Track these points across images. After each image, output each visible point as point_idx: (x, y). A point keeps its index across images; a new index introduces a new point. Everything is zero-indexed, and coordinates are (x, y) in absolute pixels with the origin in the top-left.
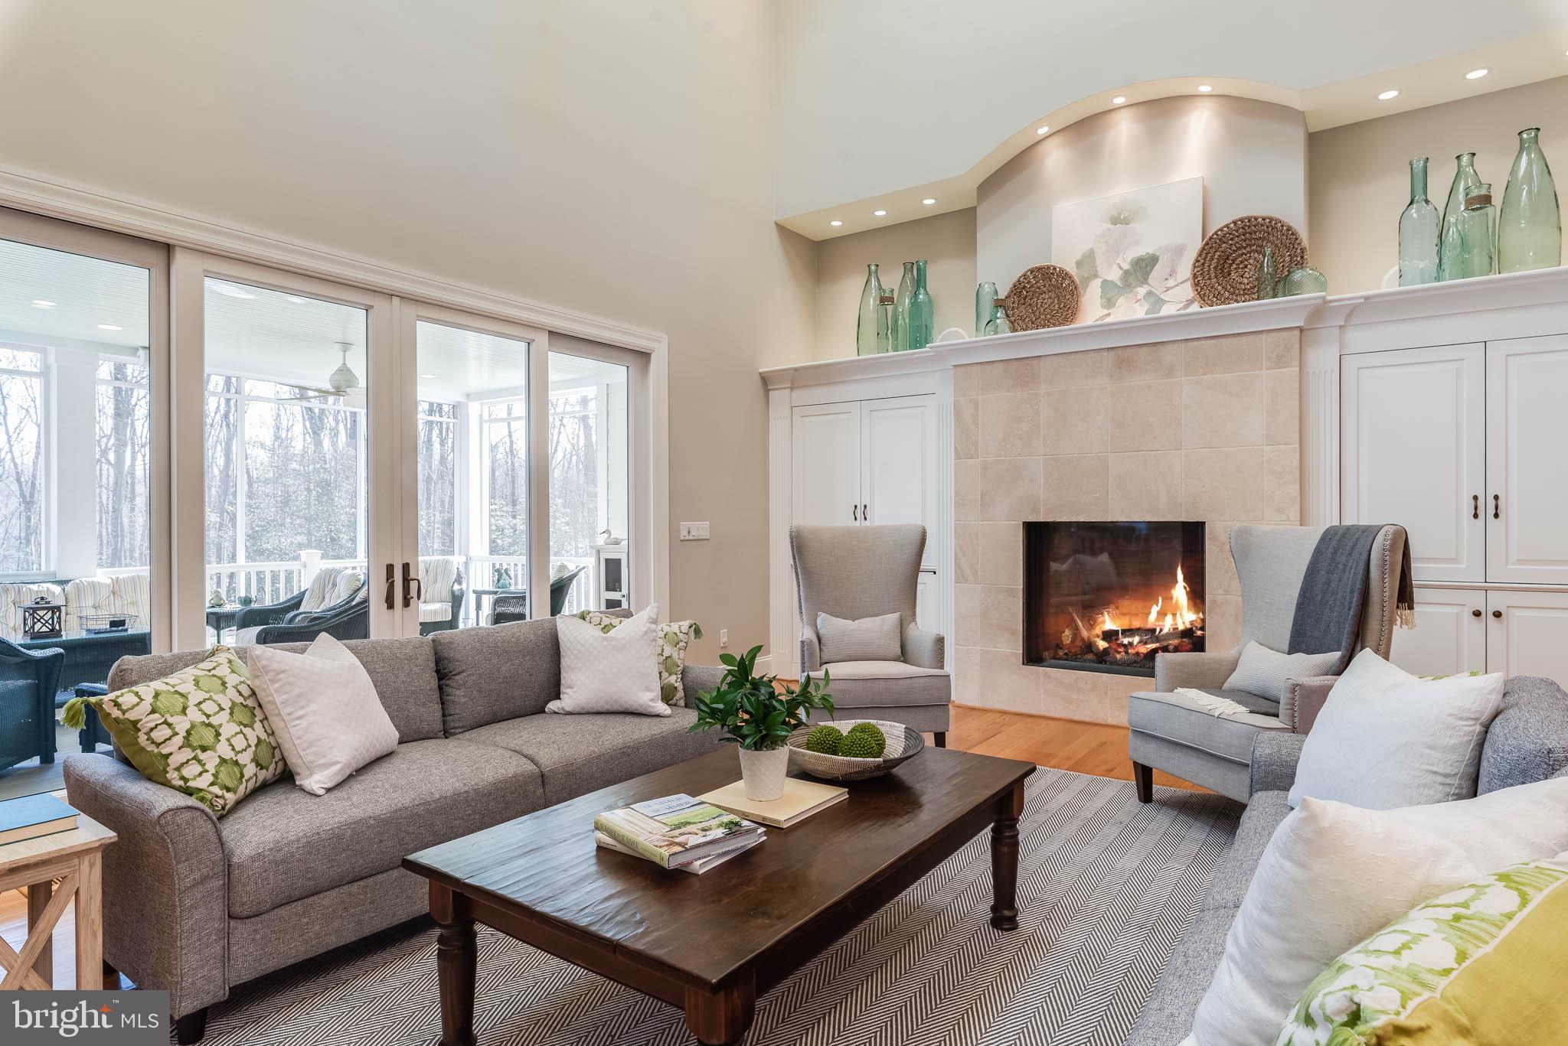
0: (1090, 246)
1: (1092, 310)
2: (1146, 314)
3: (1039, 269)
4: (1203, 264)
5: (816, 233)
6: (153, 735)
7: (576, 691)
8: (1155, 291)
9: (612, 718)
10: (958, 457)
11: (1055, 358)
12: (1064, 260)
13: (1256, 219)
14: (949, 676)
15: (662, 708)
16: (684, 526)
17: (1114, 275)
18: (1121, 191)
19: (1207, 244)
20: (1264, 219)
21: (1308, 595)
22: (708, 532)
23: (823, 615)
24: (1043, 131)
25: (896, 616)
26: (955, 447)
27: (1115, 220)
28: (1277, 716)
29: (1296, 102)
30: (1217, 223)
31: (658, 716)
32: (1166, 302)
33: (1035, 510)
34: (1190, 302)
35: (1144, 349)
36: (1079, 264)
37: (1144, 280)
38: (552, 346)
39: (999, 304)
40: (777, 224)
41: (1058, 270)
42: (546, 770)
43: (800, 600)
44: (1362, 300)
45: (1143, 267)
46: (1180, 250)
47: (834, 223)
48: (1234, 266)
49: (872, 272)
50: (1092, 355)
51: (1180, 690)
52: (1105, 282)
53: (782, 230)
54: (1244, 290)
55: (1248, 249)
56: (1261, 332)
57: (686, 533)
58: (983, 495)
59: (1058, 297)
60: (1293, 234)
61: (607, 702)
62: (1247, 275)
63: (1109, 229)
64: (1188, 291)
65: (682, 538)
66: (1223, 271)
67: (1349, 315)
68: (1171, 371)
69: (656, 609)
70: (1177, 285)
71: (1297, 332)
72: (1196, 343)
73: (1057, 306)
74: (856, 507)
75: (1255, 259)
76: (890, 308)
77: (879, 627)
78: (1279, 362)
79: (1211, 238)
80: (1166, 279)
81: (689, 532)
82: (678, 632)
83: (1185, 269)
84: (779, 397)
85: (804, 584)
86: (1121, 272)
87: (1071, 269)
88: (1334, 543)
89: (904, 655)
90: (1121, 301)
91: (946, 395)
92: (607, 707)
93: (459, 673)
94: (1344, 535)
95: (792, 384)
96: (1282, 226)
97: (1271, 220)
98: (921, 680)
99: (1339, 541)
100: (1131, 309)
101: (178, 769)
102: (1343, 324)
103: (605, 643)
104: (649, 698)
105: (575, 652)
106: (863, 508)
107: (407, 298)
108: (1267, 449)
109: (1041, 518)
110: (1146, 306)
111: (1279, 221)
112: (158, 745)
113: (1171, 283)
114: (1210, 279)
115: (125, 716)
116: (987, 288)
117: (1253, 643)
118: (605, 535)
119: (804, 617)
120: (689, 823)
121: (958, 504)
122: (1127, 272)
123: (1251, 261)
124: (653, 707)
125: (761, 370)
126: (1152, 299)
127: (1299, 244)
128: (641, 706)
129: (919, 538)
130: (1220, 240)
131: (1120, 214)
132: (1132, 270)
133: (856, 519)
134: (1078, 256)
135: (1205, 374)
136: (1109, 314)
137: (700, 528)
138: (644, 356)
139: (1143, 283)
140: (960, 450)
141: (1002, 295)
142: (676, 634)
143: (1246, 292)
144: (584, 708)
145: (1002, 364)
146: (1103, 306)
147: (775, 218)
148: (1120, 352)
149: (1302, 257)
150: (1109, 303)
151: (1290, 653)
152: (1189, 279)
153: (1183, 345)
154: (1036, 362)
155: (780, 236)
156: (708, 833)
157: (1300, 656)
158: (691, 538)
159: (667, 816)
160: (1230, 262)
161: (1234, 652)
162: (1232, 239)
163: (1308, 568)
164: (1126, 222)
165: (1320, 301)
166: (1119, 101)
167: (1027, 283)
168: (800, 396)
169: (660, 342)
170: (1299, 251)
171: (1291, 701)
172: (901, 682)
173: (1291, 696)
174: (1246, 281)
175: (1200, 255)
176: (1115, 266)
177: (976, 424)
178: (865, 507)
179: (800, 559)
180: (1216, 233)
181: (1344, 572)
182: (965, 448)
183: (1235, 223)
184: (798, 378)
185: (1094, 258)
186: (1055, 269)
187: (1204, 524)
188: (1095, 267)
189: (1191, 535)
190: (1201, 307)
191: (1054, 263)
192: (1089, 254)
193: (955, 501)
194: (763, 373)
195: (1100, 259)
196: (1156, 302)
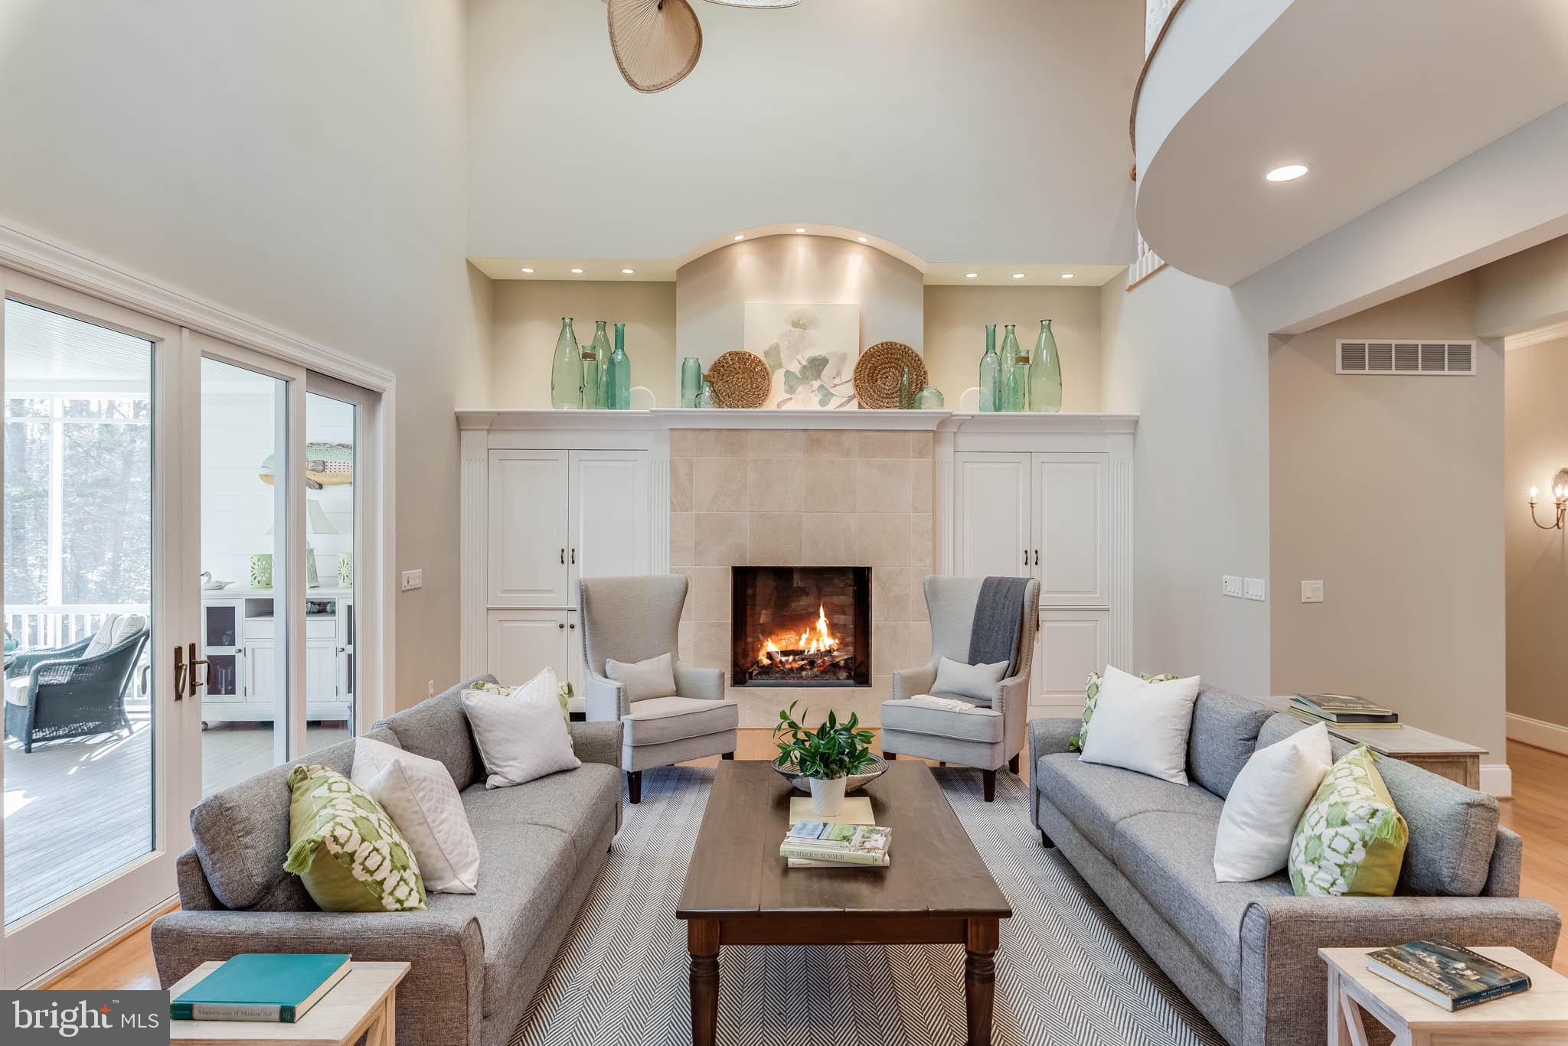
0: (775, 341)
1: (777, 398)
2: (817, 406)
3: (736, 353)
4: (860, 371)
5: (496, 272)
6: (368, 863)
8: (826, 386)
10: (673, 510)
11: (761, 432)
12: (756, 346)
13: (896, 345)
14: (735, 705)
16: (405, 575)
17: (795, 368)
18: (800, 301)
19: (863, 357)
20: (900, 346)
22: (420, 581)
23: (612, 661)
24: (738, 237)
25: (668, 656)
26: (671, 501)
27: (796, 324)
28: (990, 707)
29: (921, 265)
30: (872, 341)
32: (832, 397)
33: (742, 556)
34: (851, 399)
35: (828, 433)
36: (766, 353)
37: (818, 376)
38: (307, 385)
39: (707, 378)
41: (753, 357)
43: (585, 648)
44: (970, 418)
45: (817, 365)
46: (844, 358)
47: (525, 270)
48: (880, 376)
49: (566, 325)
50: (790, 434)
51: (917, 696)
52: (787, 372)
55: (889, 365)
56: (910, 431)
57: (406, 583)
58: (697, 544)
59: (752, 379)
60: (919, 360)
63: (791, 331)
64: (849, 389)
65: (404, 588)
66: (872, 379)
67: (959, 426)
68: (849, 453)
70: (842, 384)
71: (931, 434)
72: (866, 434)
73: (750, 386)
74: (563, 551)
75: (893, 373)
76: (586, 363)
77: (653, 669)
78: (920, 454)
79: (866, 353)
80: (834, 378)
81: (408, 582)
83: (848, 372)
84: (470, 437)
85: (591, 634)
86: (800, 366)
87: (762, 357)
88: (994, 590)
90: (800, 389)
91: (662, 453)
94: (998, 585)
95: (491, 425)
96: (912, 353)
97: (905, 347)
99: (996, 588)
100: (807, 401)
101: (391, 893)
102: (955, 430)
106: (570, 553)
107: (193, 330)
108: (912, 515)
109: (746, 563)
110: (818, 400)
111: (909, 349)
112: (372, 873)
113: (837, 381)
114: (864, 382)
115: (345, 850)
116: (691, 363)
117: (945, 660)
119: (590, 664)
121: (672, 550)
122: (804, 367)
123: (891, 374)
125: (455, 410)
126: (824, 392)
127: (922, 367)
128: (563, 763)
129: (682, 586)
130: (871, 355)
131: (799, 321)
132: (808, 366)
133: (563, 562)
134: (766, 348)
135: (873, 457)
136: (791, 399)
137: (415, 577)
139: (816, 378)
140: (675, 503)
141: (705, 371)
145: (715, 433)
146: (786, 395)
147: (465, 256)
148: (811, 434)
149: (925, 378)
150: (791, 390)
151: (971, 664)
152: (851, 380)
153: (857, 434)
154: (743, 433)
155: (468, 271)
158: (409, 588)
160: (877, 372)
161: (929, 666)
162: (879, 356)
163: (977, 607)
164: (804, 327)
165: (949, 415)
166: (799, 230)
167: (726, 363)
168: (495, 440)
169: (389, 381)
170: (923, 372)
171: (1001, 697)
173: (1000, 694)
175: (859, 364)
176: (796, 361)
177: (691, 481)
178: (574, 550)
179: (588, 608)
180: (869, 350)
181: (1003, 608)
182: (680, 501)
183: (882, 344)
184: (498, 422)
185: (779, 351)
186: (750, 355)
187: (869, 569)
188: (780, 358)
189: (860, 578)
190: (860, 406)
191: (746, 349)
192: (775, 348)
193: (671, 548)
194: (458, 412)
195: (784, 354)
196: (827, 396)
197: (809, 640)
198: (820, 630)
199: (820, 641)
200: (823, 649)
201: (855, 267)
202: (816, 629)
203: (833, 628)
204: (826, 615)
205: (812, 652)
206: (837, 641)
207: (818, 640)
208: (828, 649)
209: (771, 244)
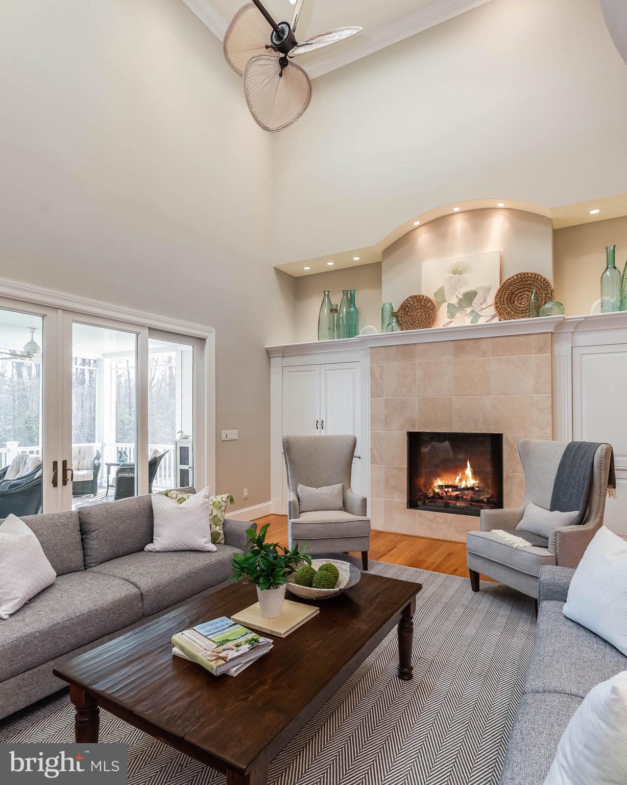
0: (442, 285)
1: (443, 320)
2: (471, 322)
3: (415, 297)
4: (500, 297)
5: (295, 273)
7: (163, 538)
8: (475, 310)
9: (183, 554)
10: (372, 397)
11: (424, 345)
12: (428, 292)
13: (528, 274)
14: (369, 520)
15: (212, 547)
16: (224, 432)
17: (454, 301)
18: (458, 257)
19: (502, 286)
20: (532, 274)
21: (560, 479)
22: (237, 436)
23: (301, 485)
24: (417, 223)
25: (340, 485)
26: (371, 391)
27: (455, 272)
28: (547, 547)
29: (547, 213)
30: (508, 275)
31: (209, 551)
32: (481, 316)
33: (414, 425)
34: (494, 317)
35: (470, 341)
36: (436, 294)
37: (470, 304)
38: (150, 336)
39: (394, 315)
40: (275, 268)
41: (425, 297)
42: (144, 591)
43: (288, 477)
44: (583, 319)
45: (469, 297)
46: (488, 289)
47: (306, 268)
48: (517, 298)
49: (327, 295)
50: (443, 343)
51: (494, 531)
52: (449, 304)
53: (278, 271)
54: (522, 311)
55: (524, 289)
56: (531, 334)
57: (225, 437)
58: (386, 417)
59: (425, 311)
60: (547, 282)
61: (180, 545)
62: (523, 303)
63: (451, 277)
64: (492, 311)
65: (223, 440)
66: (510, 301)
67: (576, 328)
68: (485, 354)
69: (208, 490)
70: (487, 307)
71: (550, 335)
72: (497, 339)
73: (424, 316)
74: (317, 421)
75: (527, 295)
76: (335, 314)
77: (329, 492)
78: (541, 350)
79: (504, 283)
80: (481, 304)
81: (227, 436)
82: (221, 501)
83: (491, 299)
84: (276, 362)
85: (290, 468)
86: (457, 299)
87: (432, 297)
88: (573, 452)
89: (345, 507)
90: (458, 315)
91: (366, 363)
92: (180, 548)
93: (93, 531)
94: (579, 448)
95: (283, 354)
96: (541, 278)
97: (535, 275)
98: (355, 523)
99: (576, 450)
100: (463, 320)
102: (573, 331)
103: (179, 511)
104: (204, 542)
105: (162, 516)
106: (321, 421)
107: (66, 310)
108: (534, 395)
109: (417, 430)
110: (471, 318)
111: (539, 275)
113: (484, 306)
114: (504, 304)
116: (387, 306)
117: (531, 504)
118: (180, 434)
119: (290, 486)
120: (228, 641)
121: (372, 421)
122: (461, 300)
123: (525, 296)
124: (207, 547)
125: (266, 347)
126: (474, 314)
127: (550, 288)
128: (199, 546)
129: (352, 443)
130: (509, 284)
131: (457, 269)
132: (463, 298)
133: (317, 428)
134: (435, 290)
135: (503, 355)
136: (452, 322)
137: (233, 434)
138: (202, 340)
139: (469, 306)
140: (373, 392)
141: (396, 310)
142: (219, 502)
143: (522, 312)
144: (166, 549)
145: (395, 347)
146: (449, 317)
147: (274, 265)
148: (458, 342)
149: (551, 295)
150: (452, 315)
151: (551, 510)
152: (493, 304)
153: (491, 340)
154: (415, 346)
155: (276, 272)
156: (240, 648)
157: (557, 512)
158: (228, 439)
159: (216, 634)
160: (514, 296)
161: (521, 508)
162: (515, 284)
163: (560, 464)
164: (460, 273)
165: (562, 319)
166: (456, 209)
167: (409, 304)
168: (287, 361)
169: (211, 332)
170: (550, 291)
171: (555, 540)
172: (345, 524)
173: (555, 538)
174: (522, 306)
175: (499, 292)
176: (455, 296)
177: (382, 379)
178: (323, 421)
179: (288, 453)
180: (507, 281)
181: (580, 468)
182: (376, 391)
183: (517, 275)
184: (285, 352)
185: (444, 292)
186: (423, 297)
187: (501, 435)
188: (444, 296)
189: (496, 440)
190: (500, 320)
191: (423, 293)
192: (441, 289)
193: (371, 419)
194: (267, 348)
195: (447, 292)
196: (476, 316)
197: (461, 480)
198: (467, 475)
199: (468, 481)
200: (469, 486)
201: (498, 225)
202: (465, 474)
203: (475, 474)
204: (471, 466)
205: (462, 487)
206: (478, 482)
207: (466, 481)
208: (472, 486)
209: (439, 223)
